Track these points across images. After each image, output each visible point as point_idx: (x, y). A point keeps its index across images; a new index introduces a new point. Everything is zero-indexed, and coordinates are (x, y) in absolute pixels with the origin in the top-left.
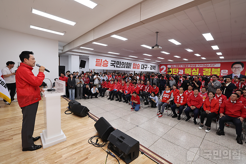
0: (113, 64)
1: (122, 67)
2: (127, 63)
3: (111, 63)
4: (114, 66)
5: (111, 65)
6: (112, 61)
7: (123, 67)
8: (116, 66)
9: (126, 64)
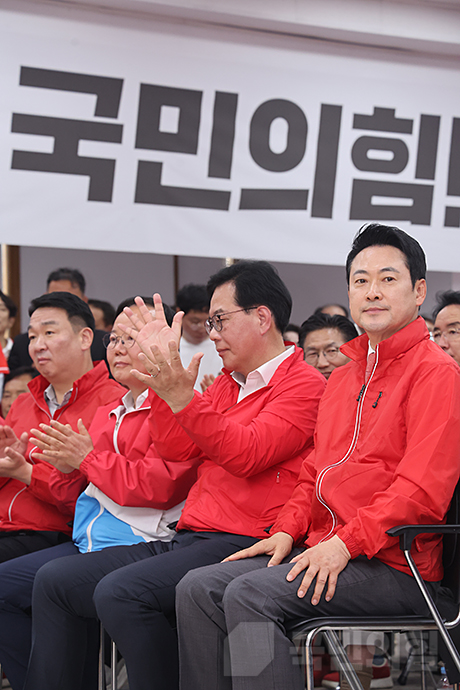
0: (67, 132)
1: (254, 200)
2: (360, 121)
3: (23, 123)
4: (82, 183)
5: (23, 161)
6: (32, 77)
7: (291, 200)
8: (125, 181)
9: (348, 136)
